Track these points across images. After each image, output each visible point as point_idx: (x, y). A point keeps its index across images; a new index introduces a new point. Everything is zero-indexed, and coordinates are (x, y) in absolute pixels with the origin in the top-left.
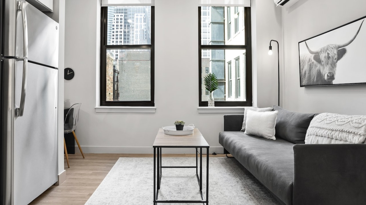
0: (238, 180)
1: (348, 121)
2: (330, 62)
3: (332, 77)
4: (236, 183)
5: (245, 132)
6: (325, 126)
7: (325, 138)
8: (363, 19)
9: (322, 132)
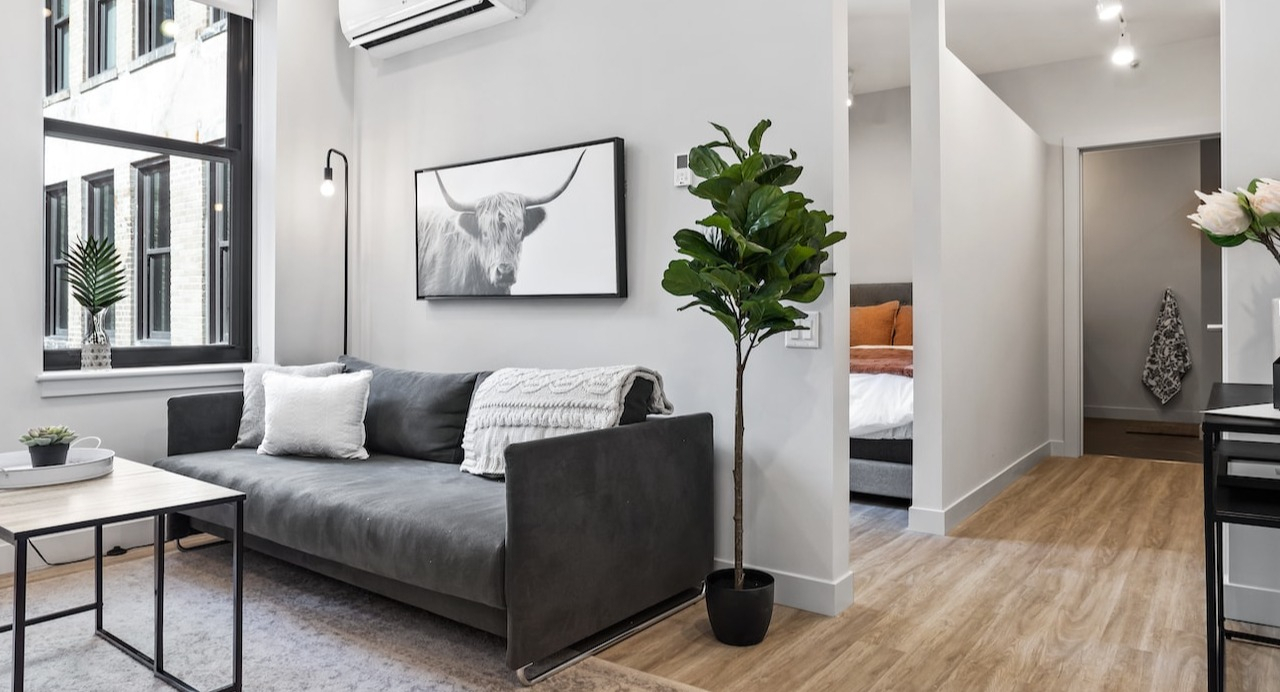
0: (271, 605)
1: (579, 381)
2: (504, 238)
3: (509, 277)
4: (271, 617)
5: (261, 449)
6: (523, 400)
7: (527, 429)
8: (582, 149)
9: (518, 416)
